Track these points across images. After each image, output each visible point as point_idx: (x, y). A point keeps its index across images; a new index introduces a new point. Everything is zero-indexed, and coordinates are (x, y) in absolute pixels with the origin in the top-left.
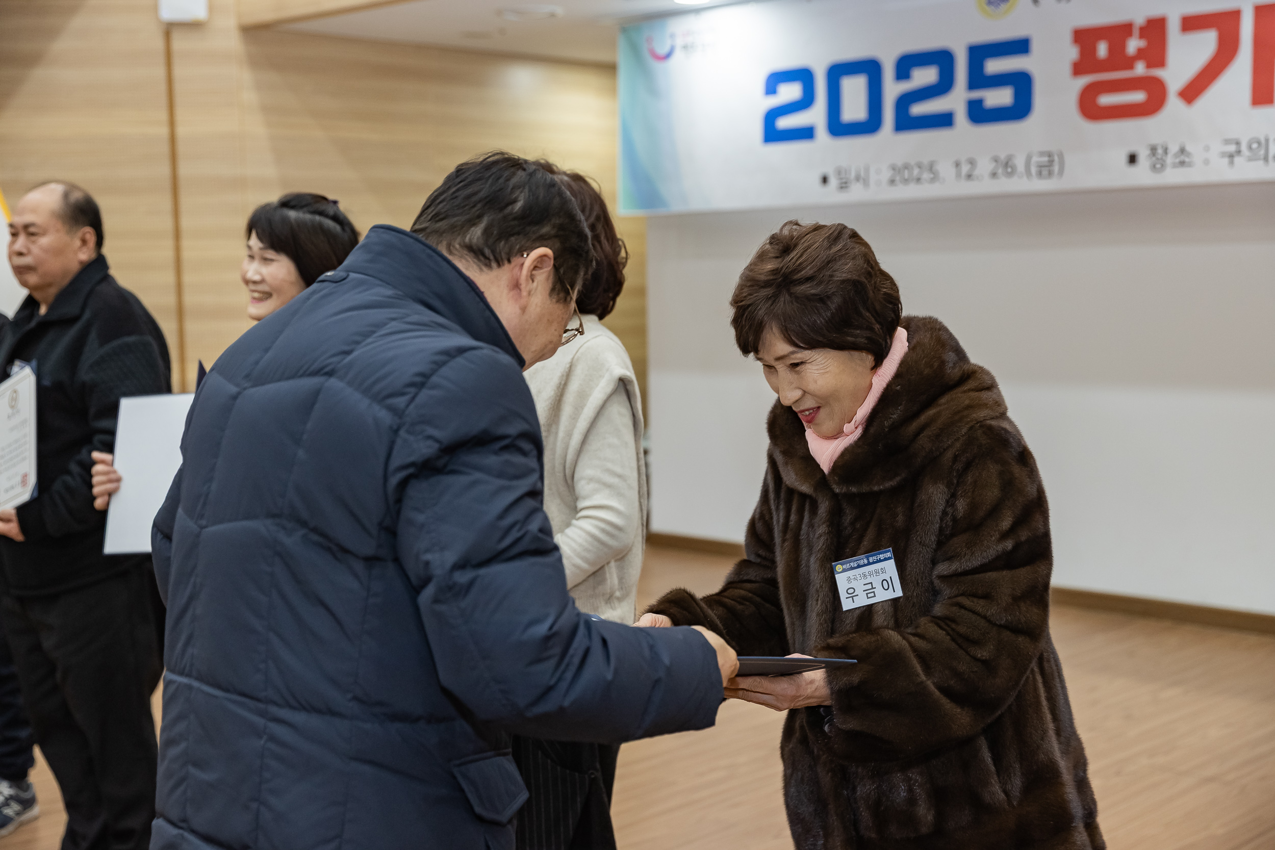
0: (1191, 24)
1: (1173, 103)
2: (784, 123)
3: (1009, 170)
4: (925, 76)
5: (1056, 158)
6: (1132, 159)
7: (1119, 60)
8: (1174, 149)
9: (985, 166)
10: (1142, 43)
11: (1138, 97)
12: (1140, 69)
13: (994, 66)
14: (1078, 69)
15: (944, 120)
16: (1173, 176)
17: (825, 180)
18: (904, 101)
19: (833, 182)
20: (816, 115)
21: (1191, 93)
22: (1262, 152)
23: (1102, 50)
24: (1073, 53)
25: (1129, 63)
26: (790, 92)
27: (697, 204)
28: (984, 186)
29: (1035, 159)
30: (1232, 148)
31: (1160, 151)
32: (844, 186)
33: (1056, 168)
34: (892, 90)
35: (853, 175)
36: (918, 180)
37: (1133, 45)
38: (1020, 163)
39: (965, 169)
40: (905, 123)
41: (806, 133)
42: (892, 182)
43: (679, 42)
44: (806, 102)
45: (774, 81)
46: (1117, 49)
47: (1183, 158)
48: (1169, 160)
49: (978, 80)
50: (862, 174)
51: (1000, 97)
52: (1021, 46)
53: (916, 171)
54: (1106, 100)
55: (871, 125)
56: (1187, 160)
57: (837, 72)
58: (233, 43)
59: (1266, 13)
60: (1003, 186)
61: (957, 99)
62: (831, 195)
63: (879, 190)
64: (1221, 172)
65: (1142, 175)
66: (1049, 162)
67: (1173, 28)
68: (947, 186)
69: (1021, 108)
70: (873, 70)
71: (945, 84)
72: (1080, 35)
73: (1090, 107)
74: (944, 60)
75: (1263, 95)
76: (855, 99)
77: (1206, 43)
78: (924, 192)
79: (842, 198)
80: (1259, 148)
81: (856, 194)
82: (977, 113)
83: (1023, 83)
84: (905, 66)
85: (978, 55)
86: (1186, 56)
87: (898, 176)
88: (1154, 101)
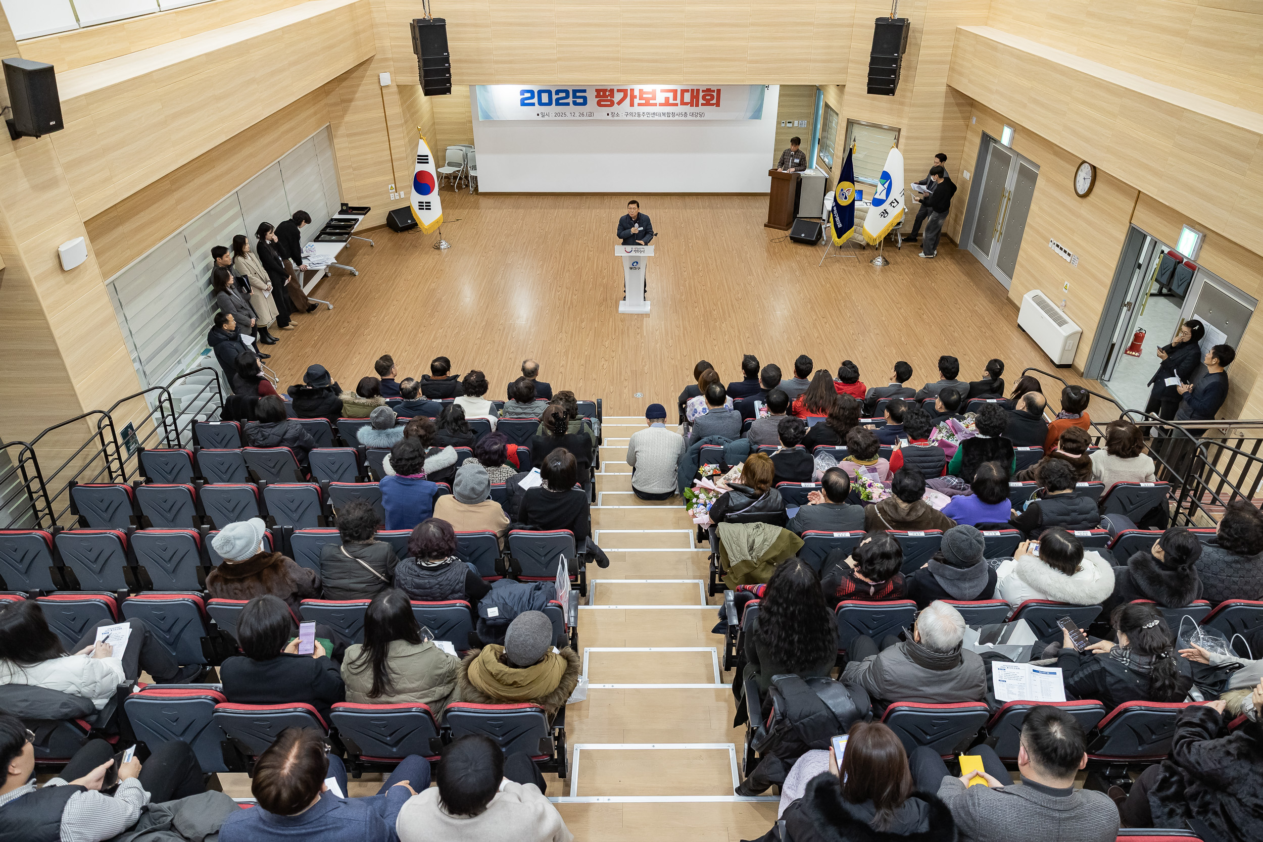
0: (619, 91)
1: (616, 104)
2: (526, 102)
3: (583, 115)
4: (563, 95)
6: (608, 115)
7: (605, 96)
8: (616, 113)
9: (577, 114)
10: (609, 93)
11: (609, 103)
12: (609, 98)
13: (578, 94)
14: (596, 97)
15: (568, 104)
16: (616, 118)
17: (538, 115)
18: (557, 100)
19: (540, 115)
20: (535, 100)
21: (619, 103)
23: (601, 93)
24: (595, 94)
25: (607, 97)
26: (529, 95)
27: (503, 118)
28: (577, 118)
29: (588, 113)
30: (627, 114)
31: (614, 113)
32: (543, 116)
33: (593, 115)
34: (554, 97)
35: (545, 114)
36: (562, 116)
37: (607, 93)
38: (585, 114)
39: (573, 115)
40: (558, 104)
41: (533, 104)
42: (555, 117)
44: (532, 97)
45: (523, 92)
46: (605, 94)
47: (618, 115)
48: (615, 115)
49: (575, 96)
50: (548, 114)
51: (581, 101)
52: (584, 91)
53: (561, 114)
54: (602, 103)
55: (550, 104)
57: (540, 92)
58: (395, 89)
59: (632, 90)
60: (582, 118)
61: (570, 100)
62: (540, 118)
63: (552, 117)
64: (625, 118)
65: (610, 117)
66: (591, 114)
67: (615, 91)
68: (569, 117)
69: (585, 103)
70: (549, 92)
71: (567, 97)
72: (597, 90)
73: (599, 104)
74: (567, 92)
75: (632, 105)
76: (545, 98)
77: (621, 95)
78: (563, 118)
79: (543, 119)
80: (631, 114)
81: (546, 118)
82: (575, 103)
83: (585, 98)
84: (557, 92)
85: (575, 92)
86: (618, 97)
87: (557, 114)
88: (612, 104)
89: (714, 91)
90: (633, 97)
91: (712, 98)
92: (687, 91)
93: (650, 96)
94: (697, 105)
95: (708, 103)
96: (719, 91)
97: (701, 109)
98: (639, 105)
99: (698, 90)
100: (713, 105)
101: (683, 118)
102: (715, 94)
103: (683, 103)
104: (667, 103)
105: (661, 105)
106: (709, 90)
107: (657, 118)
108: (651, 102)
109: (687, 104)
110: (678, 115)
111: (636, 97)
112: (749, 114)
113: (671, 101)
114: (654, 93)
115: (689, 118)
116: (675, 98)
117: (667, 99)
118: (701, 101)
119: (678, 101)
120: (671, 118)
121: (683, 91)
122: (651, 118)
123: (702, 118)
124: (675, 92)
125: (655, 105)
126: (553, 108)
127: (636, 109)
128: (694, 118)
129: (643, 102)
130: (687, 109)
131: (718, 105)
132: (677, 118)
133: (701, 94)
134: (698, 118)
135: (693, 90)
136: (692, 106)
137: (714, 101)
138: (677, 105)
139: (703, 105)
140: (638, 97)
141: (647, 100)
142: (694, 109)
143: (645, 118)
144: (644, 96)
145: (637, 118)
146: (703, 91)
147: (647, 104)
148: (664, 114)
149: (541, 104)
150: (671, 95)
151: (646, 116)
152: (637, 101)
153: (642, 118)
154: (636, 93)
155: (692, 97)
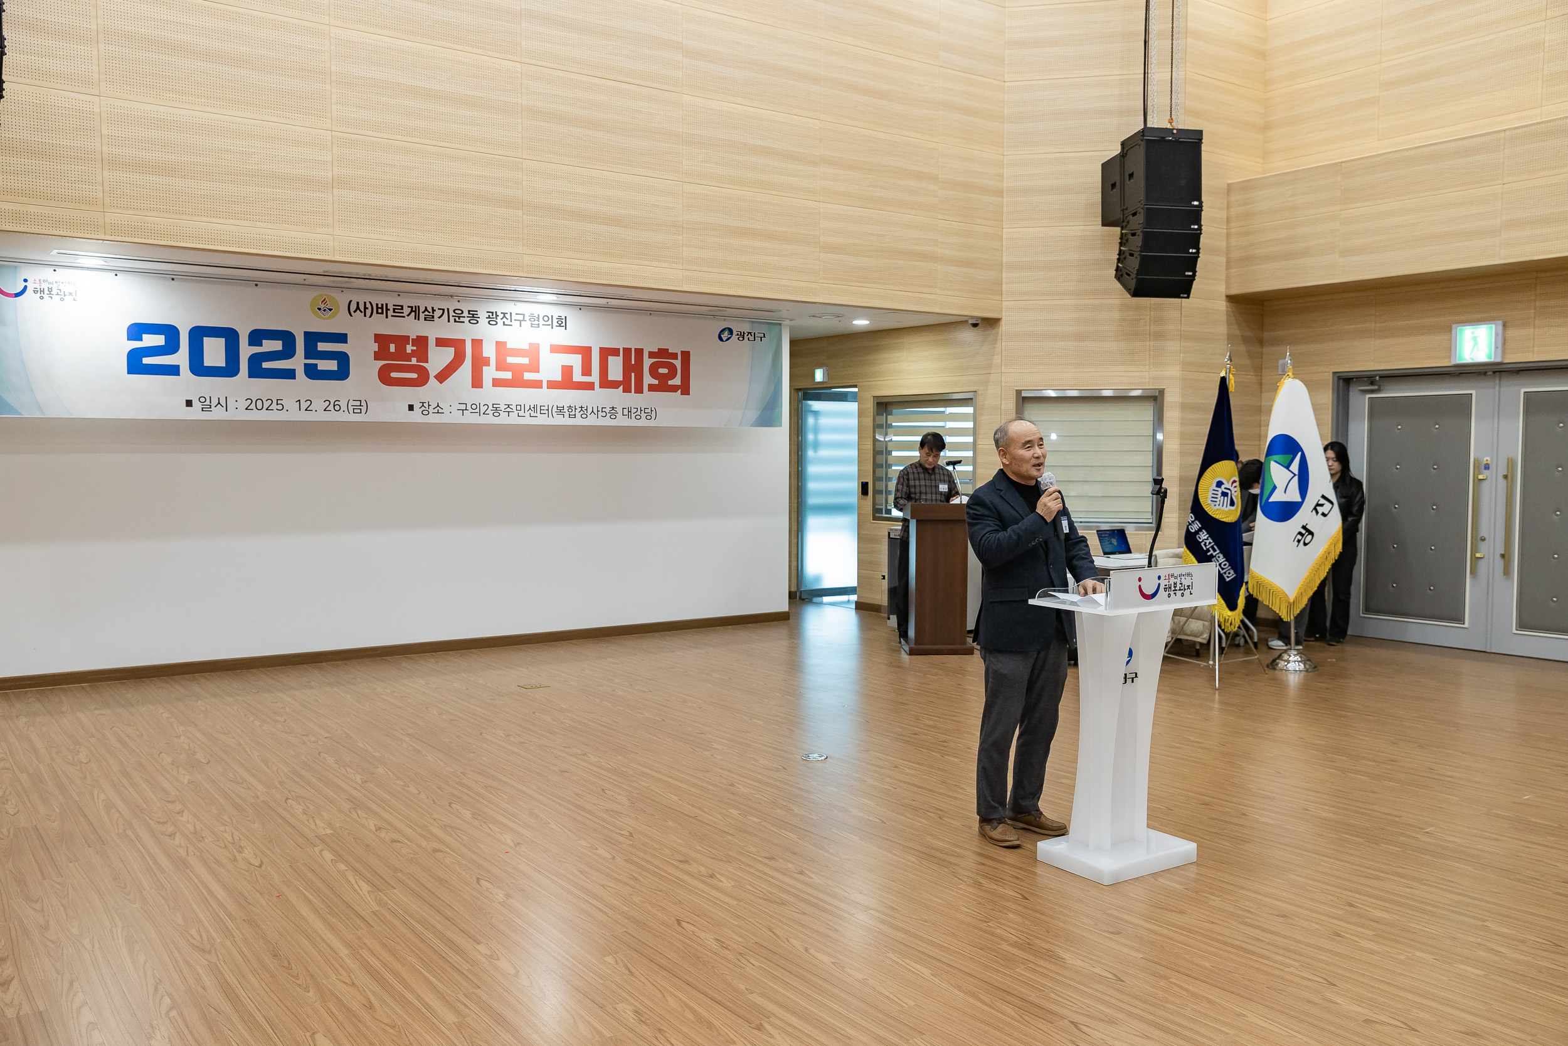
0: (441, 342)
1: (432, 380)
2: (146, 361)
3: (337, 408)
4: (276, 345)
5: (363, 403)
6: (411, 408)
7: (401, 354)
8: (434, 405)
9: (319, 404)
10: (415, 348)
11: (415, 376)
12: (414, 361)
13: (322, 347)
14: (377, 356)
15: (290, 374)
16: (433, 418)
17: (189, 403)
18: (255, 360)
19: (196, 404)
20: (181, 358)
21: (442, 377)
22: (478, 410)
23: (392, 348)
24: (375, 347)
25: (408, 357)
26: (157, 340)
27: (54, 412)
28: (318, 415)
29: (351, 403)
30: (463, 407)
31: (426, 405)
32: (207, 408)
33: (364, 409)
34: (246, 351)
35: (215, 402)
36: (267, 409)
37: (409, 348)
38: (342, 405)
39: (304, 405)
40: (256, 371)
41: (174, 370)
42: (246, 409)
43: (31, 286)
44: (172, 346)
45: (137, 331)
46: (401, 349)
47: (438, 410)
48: (431, 410)
49: (311, 352)
50: (223, 402)
51: (332, 365)
52: (342, 338)
53: (266, 404)
54: (394, 375)
55: (230, 369)
56: (440, 411)
57: (198, 334)
59: (477, 343)
60: (333, 416)
61: (298, 362)
62: (195, 413)
63: (237, 413)
64: (457, 418)
65: (416, 417)
66: (360, 406)
67: (432, 342)
68: (292, 414)
69: (342, 373)
70: (230, 336)
71: (288, 352)
72: (378, 338)
73: (385, 377)
74: (287, 337)
75: (477, 382)
76: (214, 352)
77: (449, 353)
78: (274, 416)
79: (206, 416)
80: (476, 408)
81: (217, 414)
82: (312, 373)
83: (343, 359)
84: (257, 337)
85: (312, 338)
86: (438, 359)
87: (253, 404)
88: (422, 379)
89: (675, 356)
90: (479, 362)
91: (672, 374)
92: (615, 352)
93: (525, 361)
94: (639, 390)
95: (662, 386)
96: (686, 356)
97: (648, 399)
98: (497, 383)
99: (640, 352)
100: (674, 389)
101: (607, 422)
102: (678, 363)
103: (606, 383)
104: (566, 382)
105: (552, 385)
106: (663, 353)
107: (542, 420)
108: (528, 376)
109: (614, 385)
110: (596, 412)
111: (487, 362)
112: (753, 414)
113: (578, 377)
114: (533, 352)
115: (622, 421)
116: (587, 370)
117: (567, 371)
118: (648, 380)
119: (595, 378)
120: (578, 421)
121: (606, 353)
122: (527, 421)
123: (652, 423)
124: (586, 352)
125: (537, 384)
126: (242, 384)
127: (489, 394)
128: (633, 422)
129: (508, 375)
130: (616, 397)
131: (685, 389)
132: (592, 420)
133: (647, 362)
134: (643, 423)
135: (627, 351)
136: (627, 390)
137: (677, 381)
138: (590, 386)
139: (652, 388)
140: (493, 362)
141: (518, 370)
142: (633, 399)
143: (513, 419)
144: (510, 360)
145: (490, 419)
146: (652, 355)
147: (517, 382)
148: (560, 410)
149: (198, 368)
150: (576, 361)
151: (514, 415)
152: (490, 373)
153: (504, 419)
154: (489, 351)
155: (627, 368)
